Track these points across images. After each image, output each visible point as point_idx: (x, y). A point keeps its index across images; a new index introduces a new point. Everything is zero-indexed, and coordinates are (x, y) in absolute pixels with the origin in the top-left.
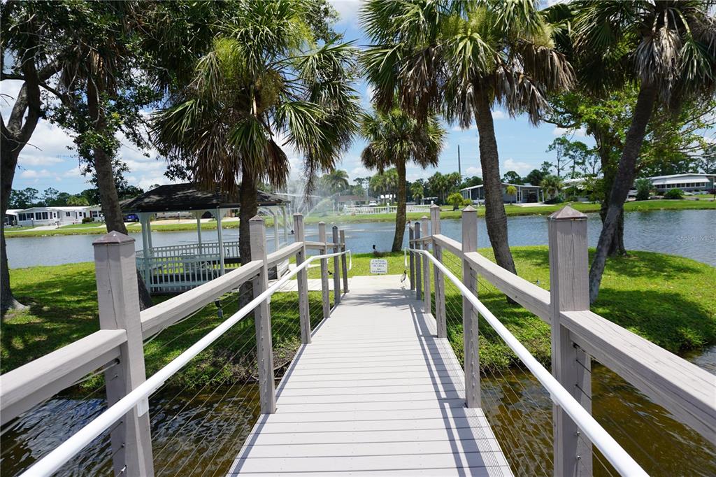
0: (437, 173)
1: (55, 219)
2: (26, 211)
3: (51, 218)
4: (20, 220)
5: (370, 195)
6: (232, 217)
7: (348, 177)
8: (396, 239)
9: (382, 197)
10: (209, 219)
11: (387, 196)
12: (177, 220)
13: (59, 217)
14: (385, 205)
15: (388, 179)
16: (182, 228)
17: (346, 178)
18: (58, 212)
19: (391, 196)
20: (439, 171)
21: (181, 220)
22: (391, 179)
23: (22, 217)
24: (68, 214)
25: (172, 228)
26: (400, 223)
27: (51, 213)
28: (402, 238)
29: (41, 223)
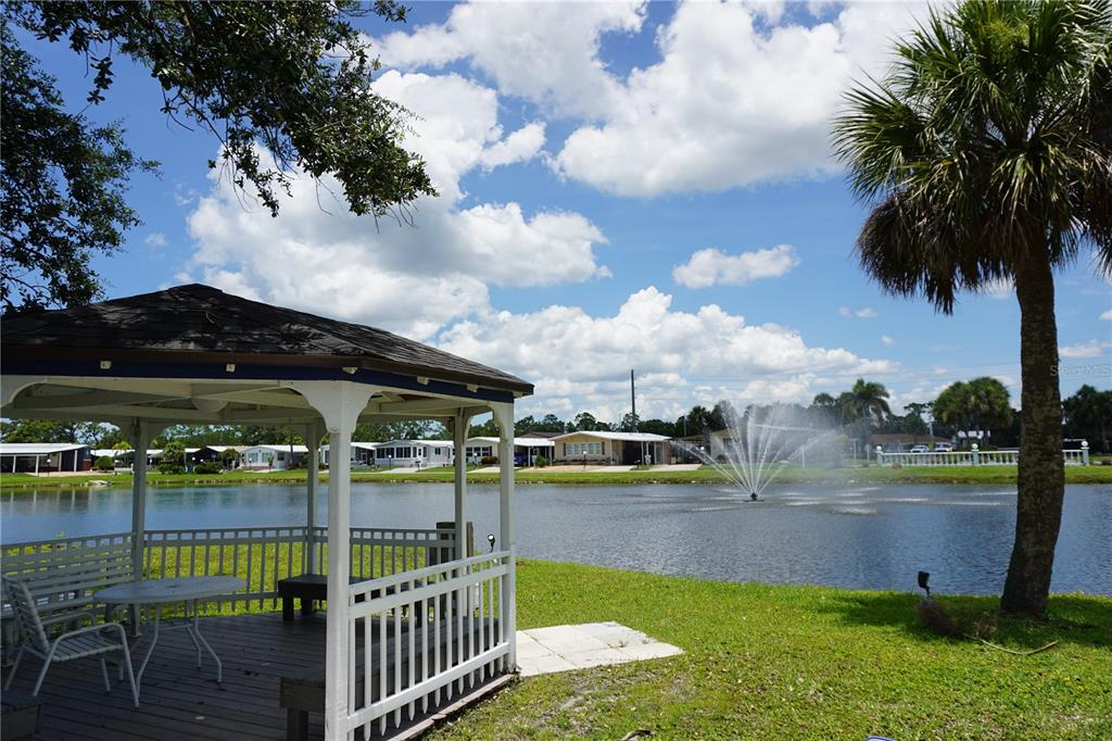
0: (1085, 387)
1: (419, 458)
2: (386, 445)
3: (415, 456)
4: (378, 457)
5: (935, 434)
6: (670, 464)
7: (887, 396)
8: (1018, 556)
9: (962, 434)
10: (632, 467)
11: (972, 434)
12: (582, 467)
13: (425, 456)
14: (969, 448)
15: (973, 398)
16: (581, 479)
17: (884, 398)
18: (425, 448)
19: (981, 433)
20: (1090, 384)
21: (588, 467)
22: (979, 397)
23: (381, 453)
24: (438, 451)
25: (566, 479)
26: (1039, 493)
27: (415, 448)
28: (1050, 556)
29: (401, 463)
